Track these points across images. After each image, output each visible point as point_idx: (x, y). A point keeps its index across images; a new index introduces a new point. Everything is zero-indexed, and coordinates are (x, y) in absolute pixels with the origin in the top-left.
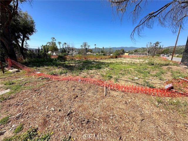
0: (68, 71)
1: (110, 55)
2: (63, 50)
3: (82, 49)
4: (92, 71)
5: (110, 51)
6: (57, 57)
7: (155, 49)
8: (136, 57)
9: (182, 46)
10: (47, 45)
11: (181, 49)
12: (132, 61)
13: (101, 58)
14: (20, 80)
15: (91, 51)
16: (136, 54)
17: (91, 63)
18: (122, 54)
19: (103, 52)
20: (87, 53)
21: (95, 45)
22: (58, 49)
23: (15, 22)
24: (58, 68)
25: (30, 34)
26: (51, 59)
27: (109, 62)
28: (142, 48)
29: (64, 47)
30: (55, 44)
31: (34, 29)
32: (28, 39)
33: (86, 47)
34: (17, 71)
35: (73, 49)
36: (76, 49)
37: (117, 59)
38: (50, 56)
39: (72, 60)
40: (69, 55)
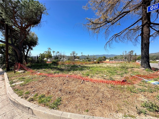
0: (60, 72)
1: (94, 61)
2: (56, 57)
3: (71, 57)
4: (77, 72)
5: (94, 58)
6: (51, 62)
7: (131, 56)
8: (115, 63)
9: (154, 54)
10: (44, 53)
11: (154, 56)
12: (111, 65)
13: (86, 64)
14: (28, 77)
15: (78, 58)
16: (115, 60)
17: (77, 67)
18: (104, 60)
19: (88, 59)
20: (75, 60)
21: (82, 53)
22: (52, 57)
23: (26, 39)
24: (52, 70)
25: (34, 46)
26: (47, 64)
27: (92, 66)
28: (120, 55)
29: (57, 55)
30: (50, 53)
31: (37, 43)
32: (32, 49)
33: (74, 55)
34: (24, 72)
35: (64, 57)
36: (67, 56)
37: (99, 64)
38: (46, 61)
39: (63, 64)
40: (60, 61)
